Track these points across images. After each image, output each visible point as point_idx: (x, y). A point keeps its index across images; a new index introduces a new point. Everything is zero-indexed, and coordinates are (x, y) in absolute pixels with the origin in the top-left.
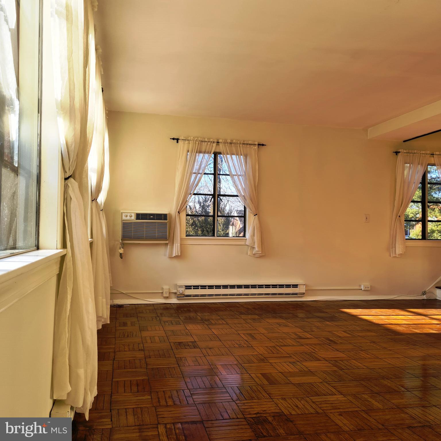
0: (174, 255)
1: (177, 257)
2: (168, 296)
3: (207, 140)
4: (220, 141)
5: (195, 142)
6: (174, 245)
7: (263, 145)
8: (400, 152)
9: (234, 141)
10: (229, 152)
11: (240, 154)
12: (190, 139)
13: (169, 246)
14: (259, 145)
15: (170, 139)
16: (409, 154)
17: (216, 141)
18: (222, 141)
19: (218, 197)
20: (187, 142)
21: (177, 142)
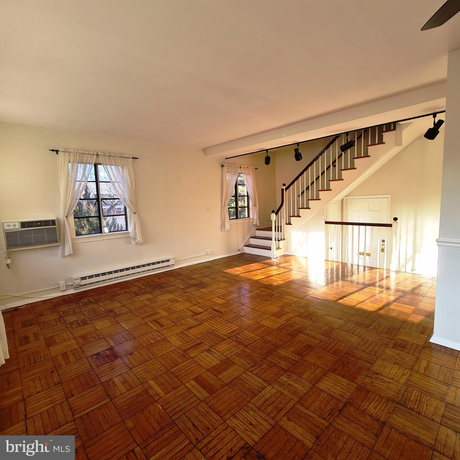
0: (67, 254)
1: (70, 255)
2: (65, 289)
3: (87, 153)
4: (99, 154)
5: (75, 154)
6: (66, 246)
7: (136, 158)
8: (224, 166)
9: (112, 154)
10: (108, 163)
11: (118, 164)
12: (70, 151)
13: (60, 248)
14: (133, 158)
15: (49, 150)
16: (229, 167)
17: (95, 153)
18: (101, 154)
19: (102, 201)
20: (67, 154)
21: (57, 153)
